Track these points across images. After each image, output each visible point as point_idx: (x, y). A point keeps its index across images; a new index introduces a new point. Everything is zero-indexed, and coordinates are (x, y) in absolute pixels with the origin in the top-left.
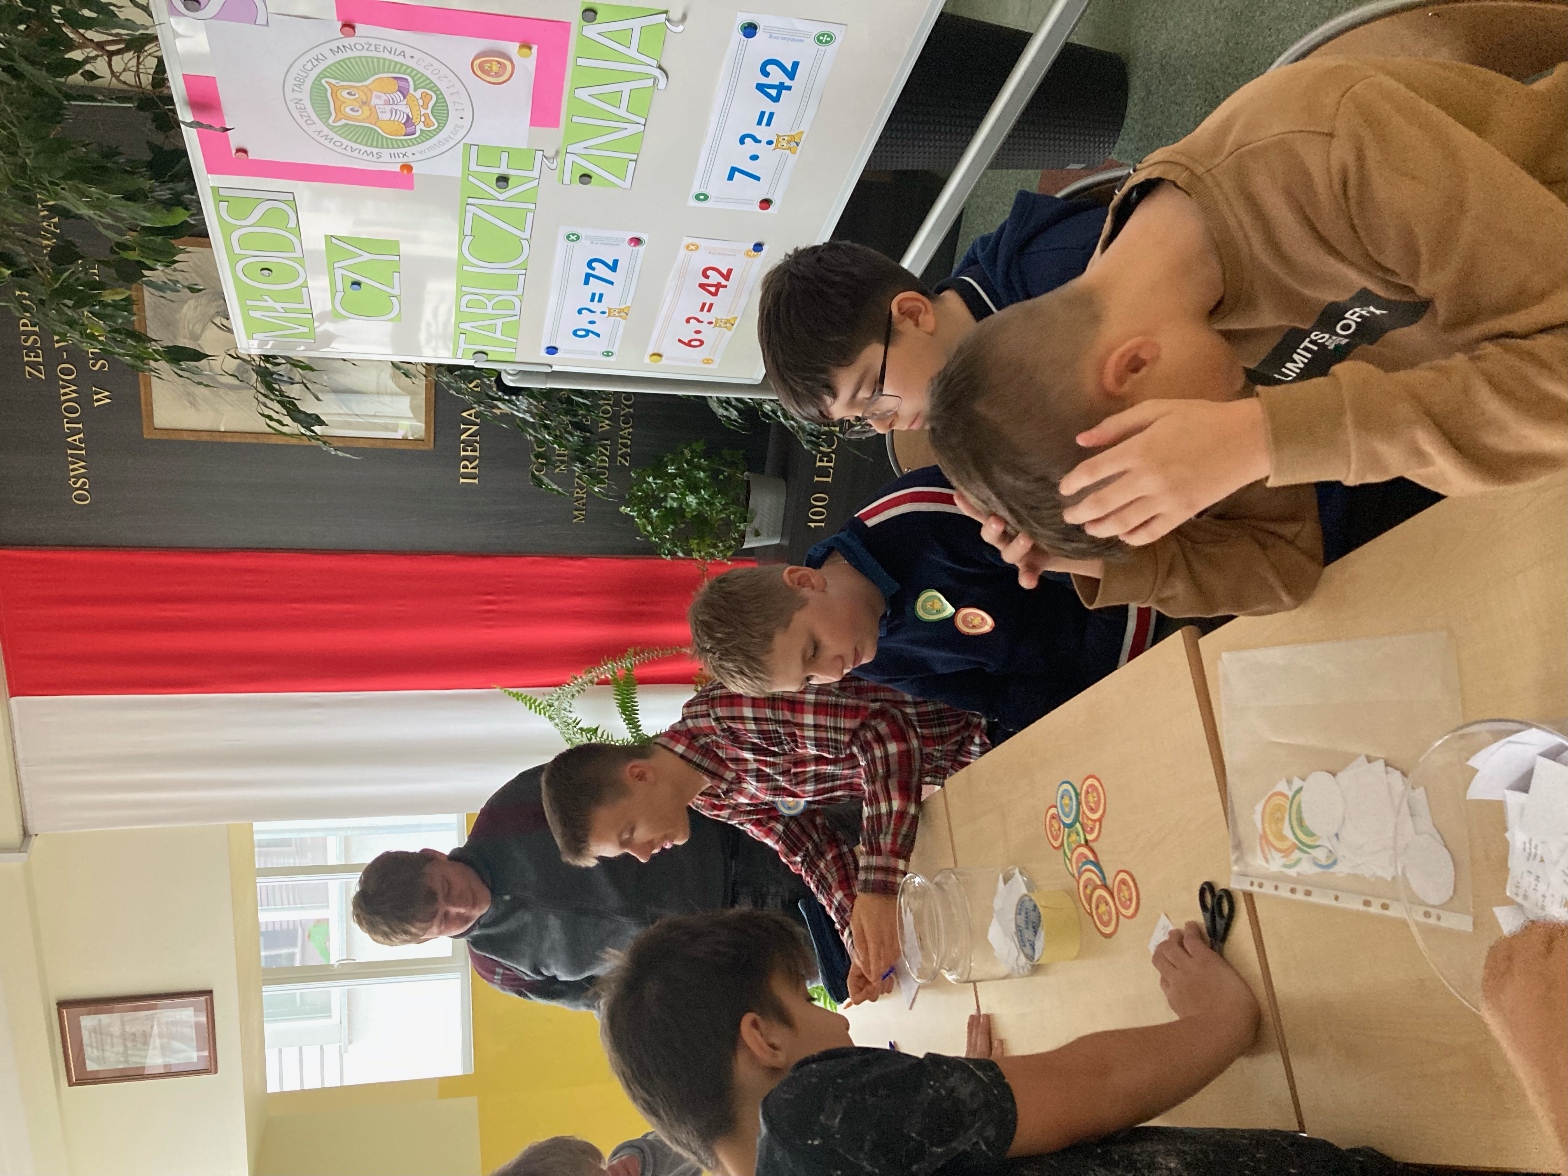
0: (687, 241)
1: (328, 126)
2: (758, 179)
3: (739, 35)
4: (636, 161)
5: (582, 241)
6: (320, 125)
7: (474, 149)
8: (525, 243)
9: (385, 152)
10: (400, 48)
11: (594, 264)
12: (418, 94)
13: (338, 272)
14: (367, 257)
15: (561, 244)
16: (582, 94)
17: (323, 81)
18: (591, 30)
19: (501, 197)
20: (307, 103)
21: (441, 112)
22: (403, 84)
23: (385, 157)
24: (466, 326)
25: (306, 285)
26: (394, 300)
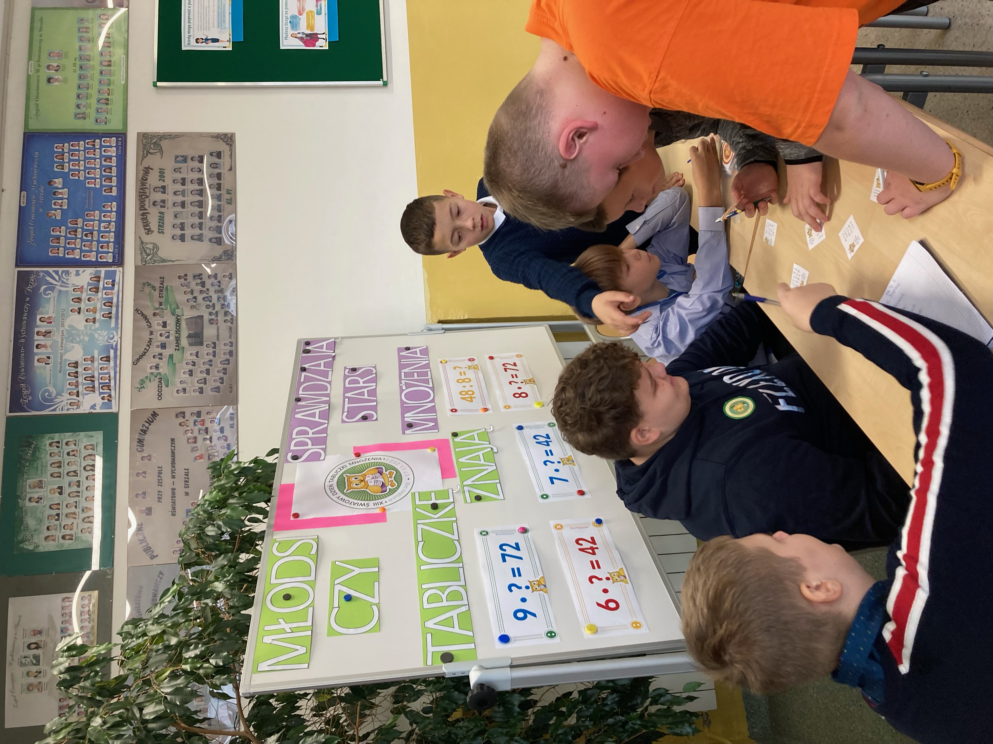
0: (553, 523)
1: (343, 493)
2: (567, 481)
4: (500, 483)
5: (491, 535)
7: (417, 494)
8: (456, 543)
9: (371, 503)
10: (380, 457)
11: (504, 547)
12: (387, 472)
13: (337, 588)
14: (357, 571)
15: (478, 539)
16: (462, 460)
17: (344, 475)
18: (457, 439)
19: (436, 516)
20: (335, 486)
21: (399, 478)
22: (380, 470)
23: (372, 506)
24: (430, 624)
25: (312, 605)
26: (375, 608)
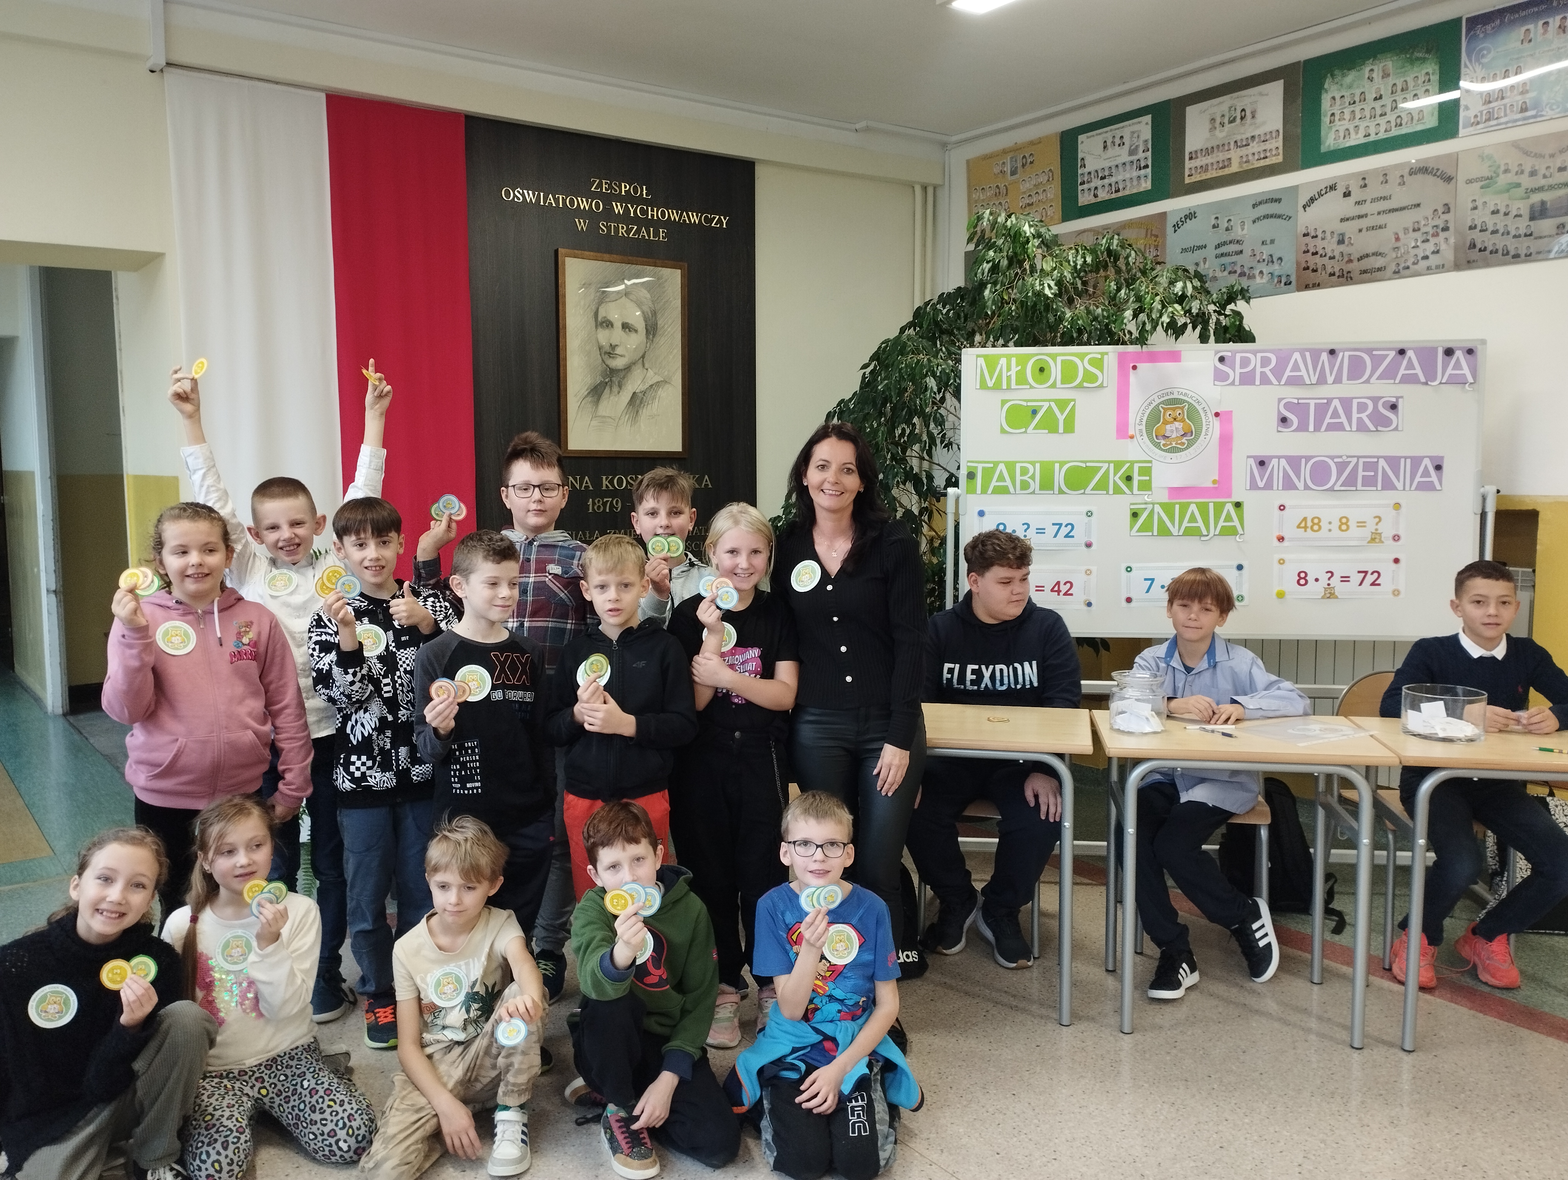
0: (1094, 569)
1: (1159, 404)
2: (1147, 592)
3: (1236, 564)
4: (1153, 535)
5: (1087, 519)
6: (1158, 401)
7: (1150, 465)
8: (1082, 491)
9: (1143, 428)
10: (1210, 434)
11: (1070, 527)
12: (1184, 441)
13: (1046, 405)
14: (1061, 418)
15: (1086, 509)
16: (1193, 507)
17: (1186, 404)
18: (1229, 507)
19: (1117, 478)
20: (1172, 397)
21: (1174, 450)
22: (1189, 434)
23: (1138, 427)
24: (1002, 467)
25: (1032, 387)
26: (1023, 430)
